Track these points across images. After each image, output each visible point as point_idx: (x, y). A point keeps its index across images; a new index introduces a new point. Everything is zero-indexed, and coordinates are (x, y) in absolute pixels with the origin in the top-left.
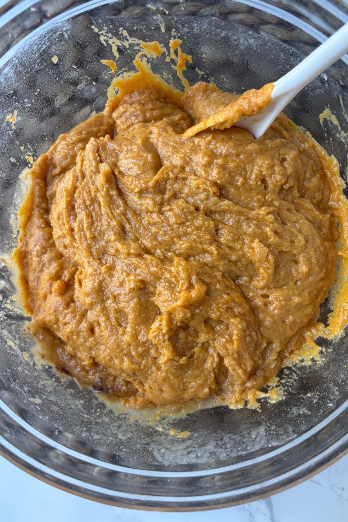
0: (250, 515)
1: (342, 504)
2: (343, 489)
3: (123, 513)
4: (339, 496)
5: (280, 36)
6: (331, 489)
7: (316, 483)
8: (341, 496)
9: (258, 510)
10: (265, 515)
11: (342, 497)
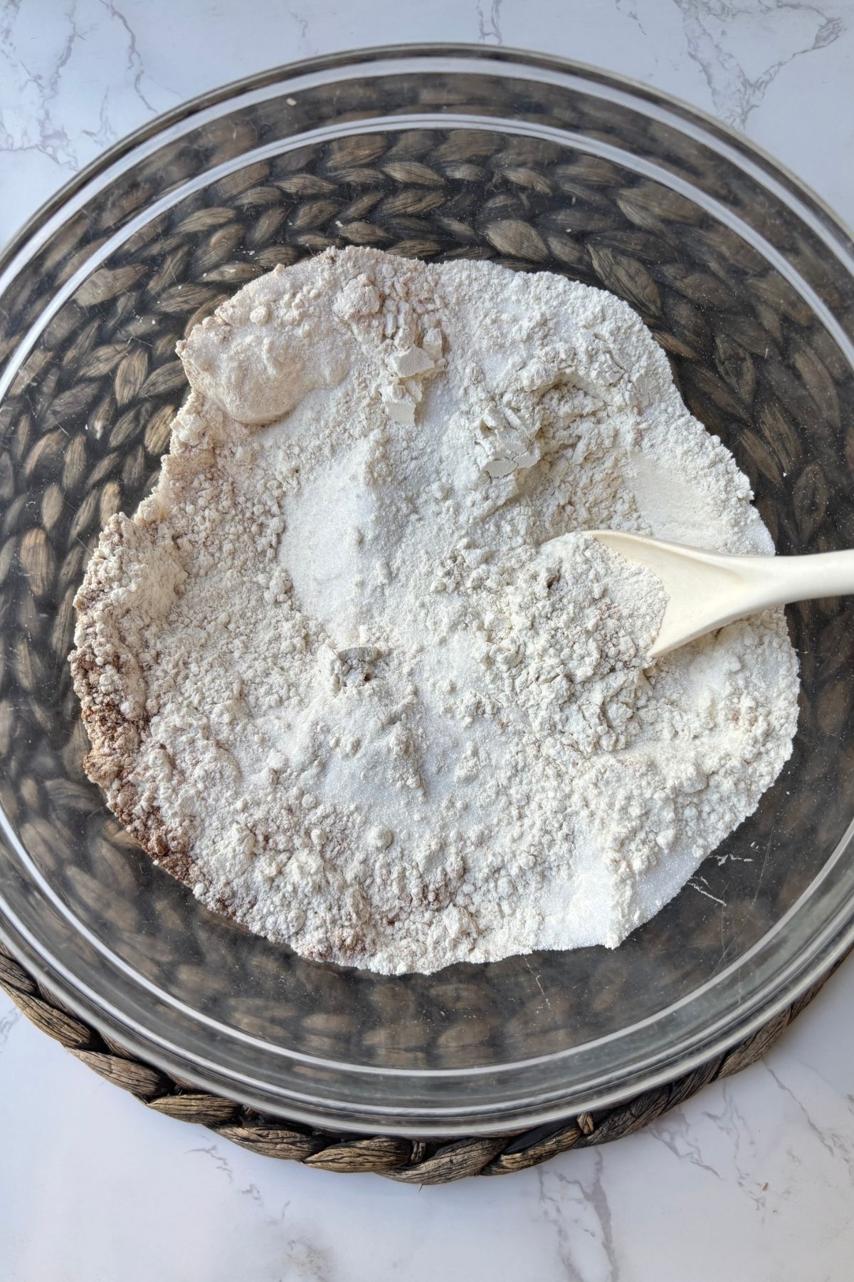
0: (560, 1231)
1: (763, 1220)
2: (766, 1187)
3: (284, 1215)
4: (757, 1201)
5: (657, 210)
6: (740, 1184)
7: (707, 1168)
8: (760, 1203)
9: (576, 1221)
10: (593, 1235)
11: (763, 1204)
